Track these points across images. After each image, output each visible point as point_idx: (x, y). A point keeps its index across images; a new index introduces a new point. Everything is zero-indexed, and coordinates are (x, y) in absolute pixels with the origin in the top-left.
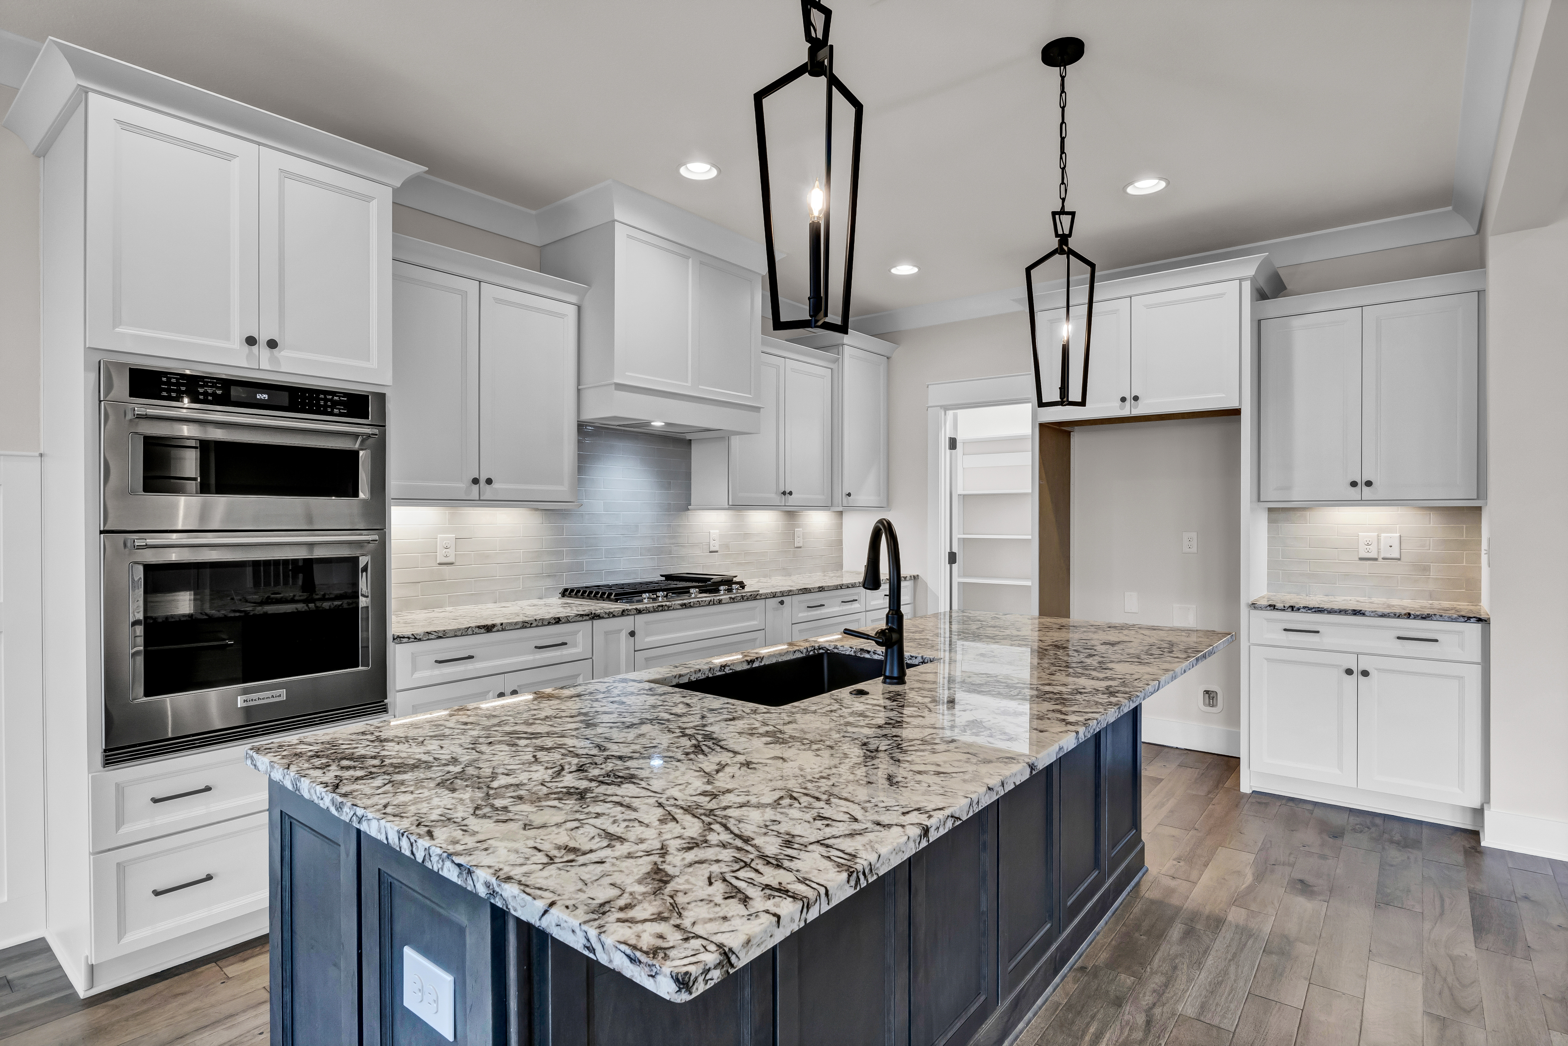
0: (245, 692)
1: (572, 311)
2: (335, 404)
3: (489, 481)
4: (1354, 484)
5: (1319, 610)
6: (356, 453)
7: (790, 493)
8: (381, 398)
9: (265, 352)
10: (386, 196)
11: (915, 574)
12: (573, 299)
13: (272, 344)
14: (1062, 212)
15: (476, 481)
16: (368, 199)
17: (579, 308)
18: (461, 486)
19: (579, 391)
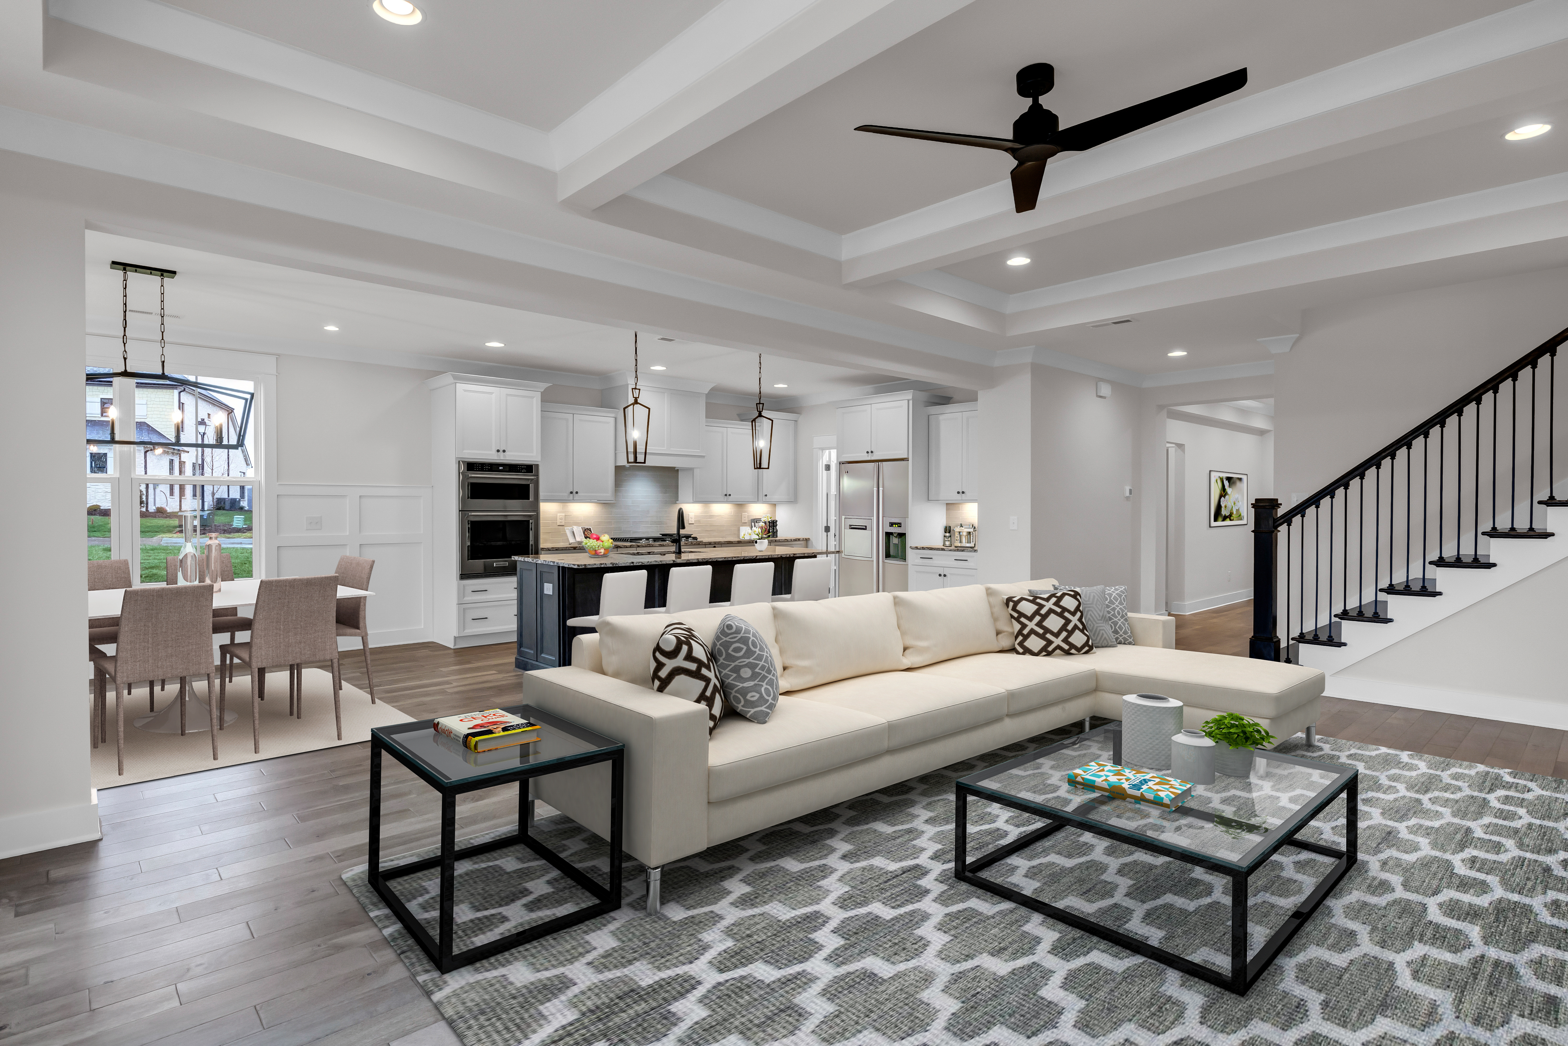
0: (496, 562)
1: (612, 420)
2: (522, 469)
3: (577, 493)
4: (958, 493)
5: (931, 549)
6: (528, 485)
7: (730, 495)
8: (537, 466)
9: (501, 453)
10: (538, 396)
11: (807, 537)
12: (613, 415)
13: (504, 451)
14: (760, 403)
15: (571, 493)
16: (533, 397)
17: (616, 418)
18: (566, 494)
19: (616, 454)
